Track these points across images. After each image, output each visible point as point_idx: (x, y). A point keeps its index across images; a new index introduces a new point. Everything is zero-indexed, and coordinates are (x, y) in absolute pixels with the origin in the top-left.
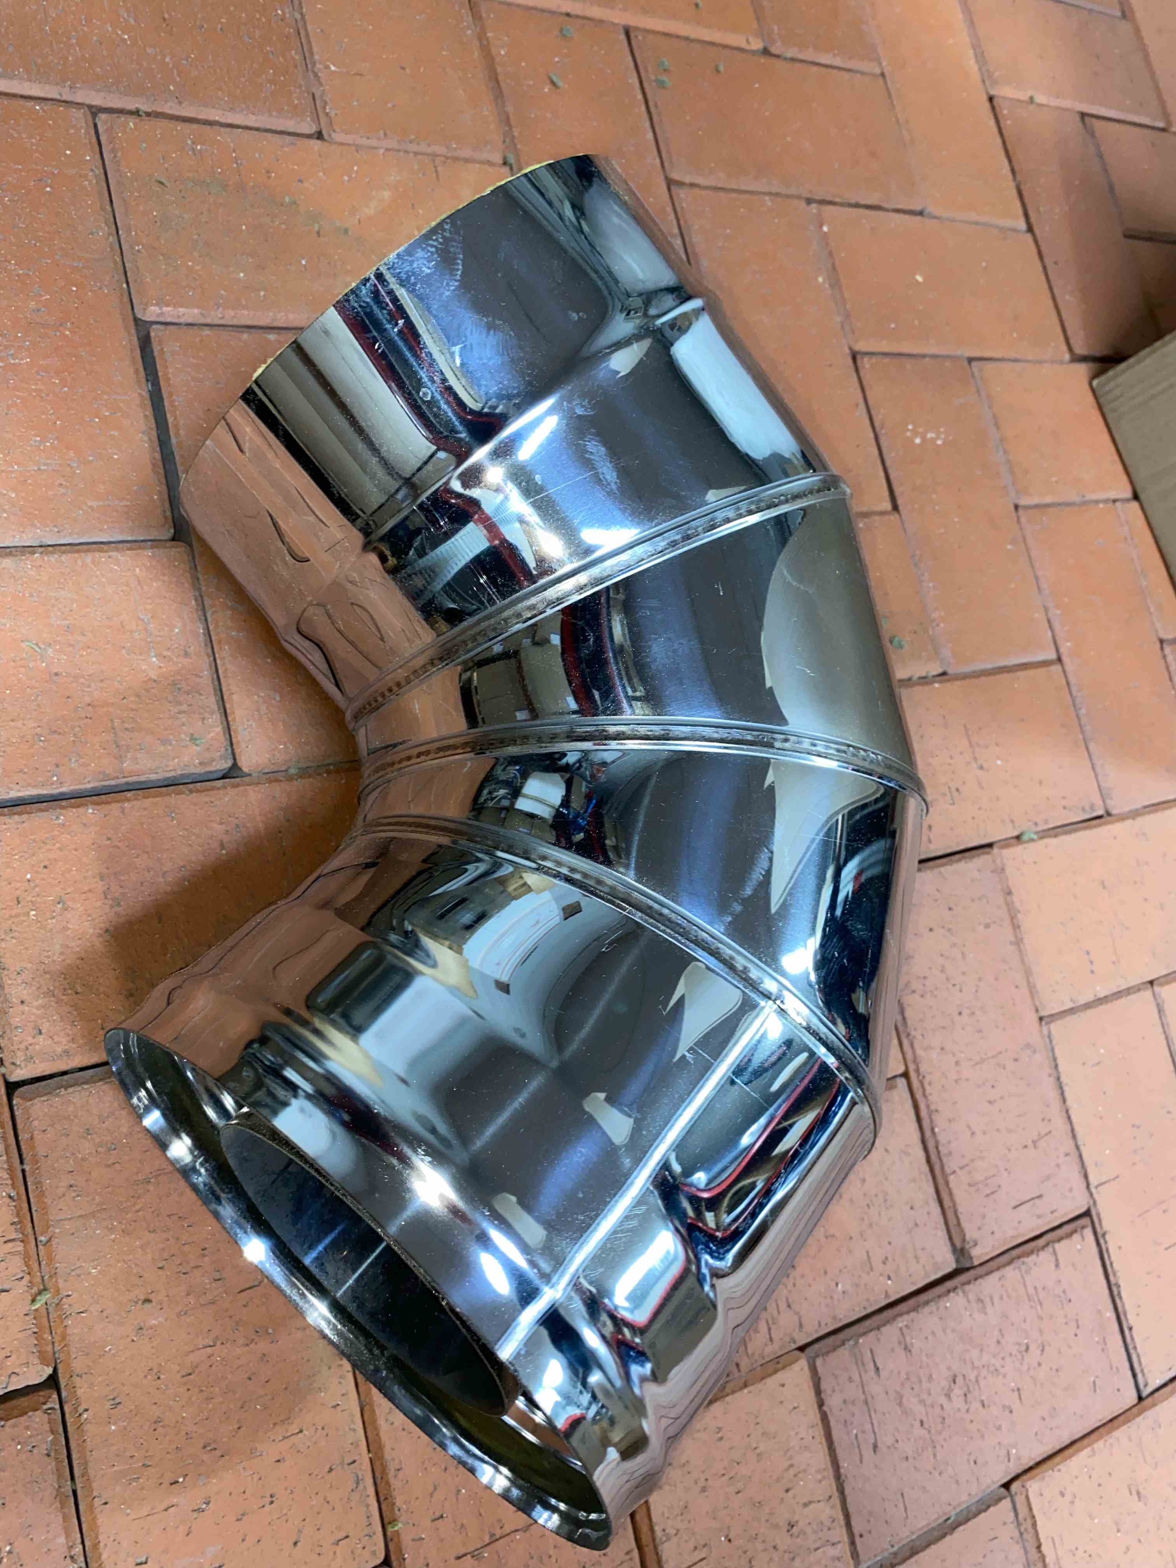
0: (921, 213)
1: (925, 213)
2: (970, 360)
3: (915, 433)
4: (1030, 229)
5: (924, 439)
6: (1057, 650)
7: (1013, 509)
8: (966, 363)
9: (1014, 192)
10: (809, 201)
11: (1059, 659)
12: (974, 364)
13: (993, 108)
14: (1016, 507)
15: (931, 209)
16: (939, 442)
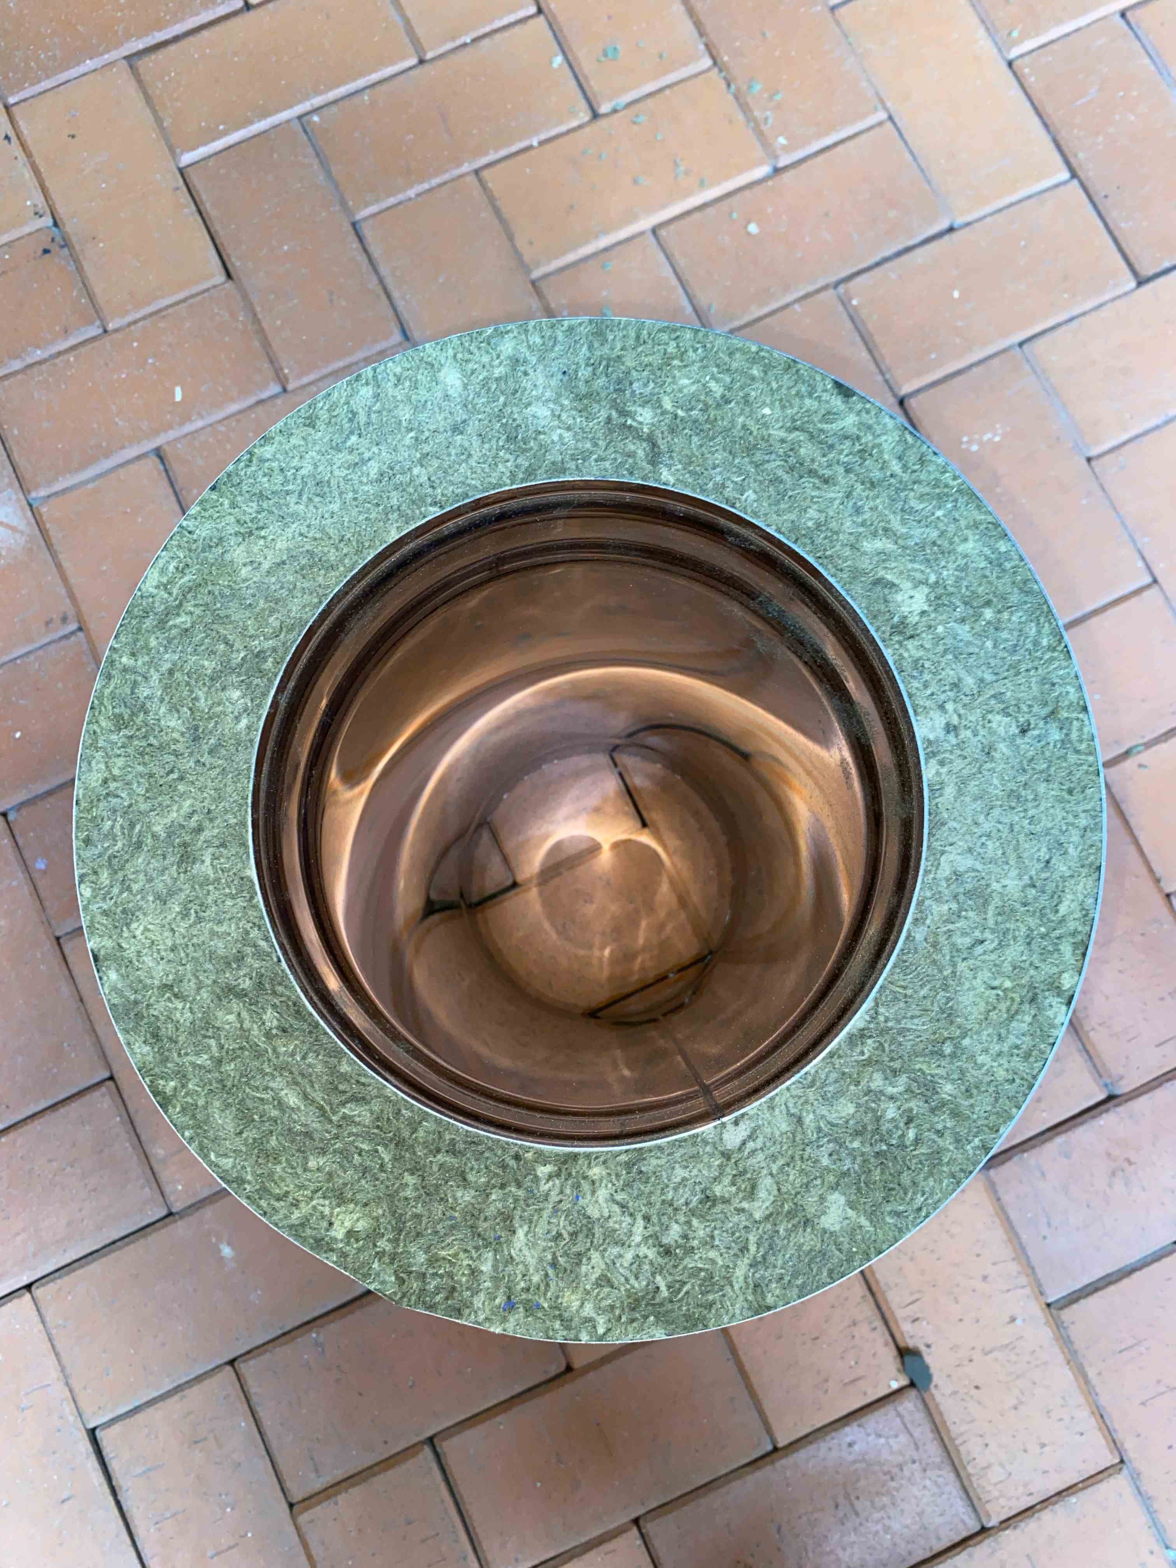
0: (951, 230)
1: (956, 225)
2: (1021, 344)
3: (970, 442)
4: (1074, 175)
5: (981, 444)
6: (1151, 573)
7: (1085, 462)
8: (1018, 349)
9: (1052, 146)
10: (836, 285)
11: (1155, 581)
12: (1025, 347)
13: (1015, 74)
14: (1089, 460)
15: (959, 221)
16: (997, 439)
